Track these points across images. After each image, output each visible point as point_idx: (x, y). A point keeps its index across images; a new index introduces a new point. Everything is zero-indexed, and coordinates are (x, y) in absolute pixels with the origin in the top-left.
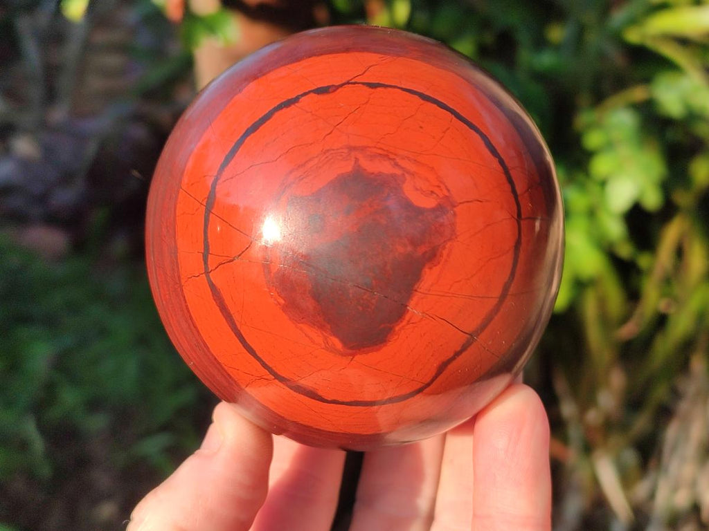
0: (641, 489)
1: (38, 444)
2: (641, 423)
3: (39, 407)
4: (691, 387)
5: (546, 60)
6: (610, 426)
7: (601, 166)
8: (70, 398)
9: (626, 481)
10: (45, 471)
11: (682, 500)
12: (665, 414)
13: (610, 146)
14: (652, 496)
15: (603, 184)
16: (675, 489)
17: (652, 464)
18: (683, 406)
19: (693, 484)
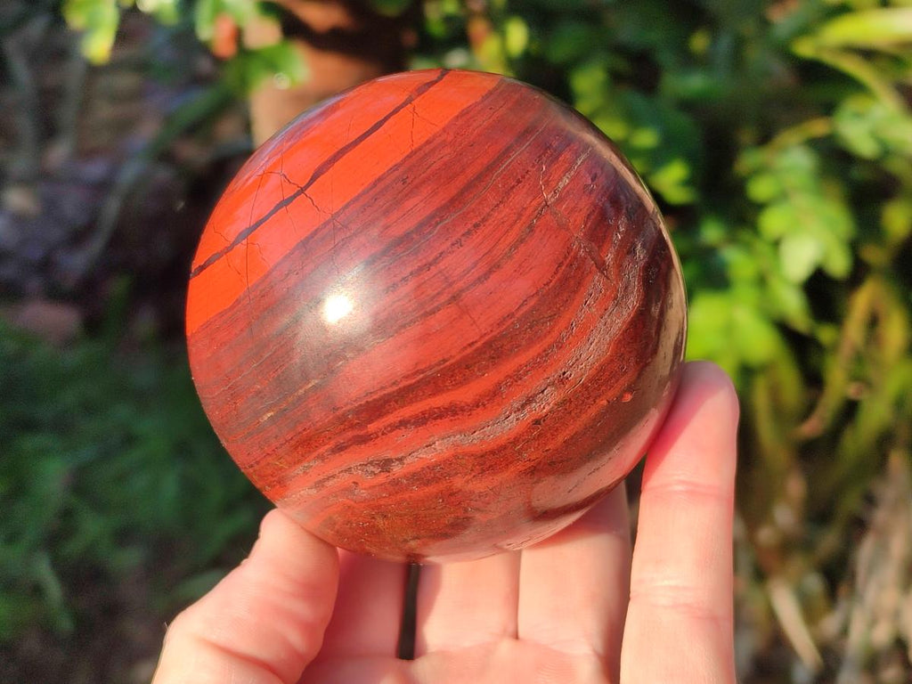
0: (830, 624)
1: (54, 590)
2: (829, 541)
3: (53, 541)
4: (889, 492)
5: (694, 83)
6: (787, 547)
7: (772, 222)
8: (93, 527)
9: (810, 615)
10: (65, 624)
11: (882, 635)
12: (858, 527)
13: (782, 197)
14: (844, 631)
15: (776, 244)
16: (873, 622)
17: (843, 590)
18: (880, 516)
19: (896, 615)
